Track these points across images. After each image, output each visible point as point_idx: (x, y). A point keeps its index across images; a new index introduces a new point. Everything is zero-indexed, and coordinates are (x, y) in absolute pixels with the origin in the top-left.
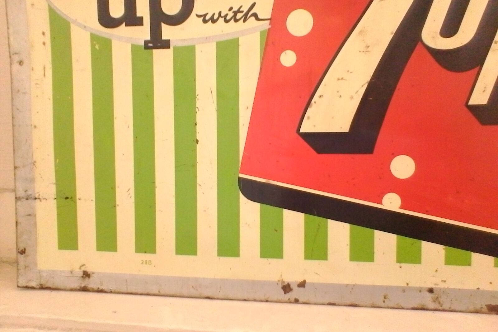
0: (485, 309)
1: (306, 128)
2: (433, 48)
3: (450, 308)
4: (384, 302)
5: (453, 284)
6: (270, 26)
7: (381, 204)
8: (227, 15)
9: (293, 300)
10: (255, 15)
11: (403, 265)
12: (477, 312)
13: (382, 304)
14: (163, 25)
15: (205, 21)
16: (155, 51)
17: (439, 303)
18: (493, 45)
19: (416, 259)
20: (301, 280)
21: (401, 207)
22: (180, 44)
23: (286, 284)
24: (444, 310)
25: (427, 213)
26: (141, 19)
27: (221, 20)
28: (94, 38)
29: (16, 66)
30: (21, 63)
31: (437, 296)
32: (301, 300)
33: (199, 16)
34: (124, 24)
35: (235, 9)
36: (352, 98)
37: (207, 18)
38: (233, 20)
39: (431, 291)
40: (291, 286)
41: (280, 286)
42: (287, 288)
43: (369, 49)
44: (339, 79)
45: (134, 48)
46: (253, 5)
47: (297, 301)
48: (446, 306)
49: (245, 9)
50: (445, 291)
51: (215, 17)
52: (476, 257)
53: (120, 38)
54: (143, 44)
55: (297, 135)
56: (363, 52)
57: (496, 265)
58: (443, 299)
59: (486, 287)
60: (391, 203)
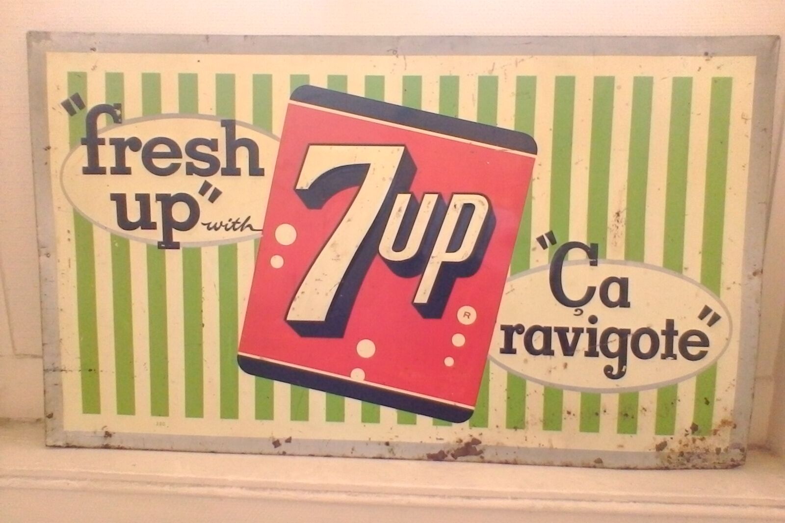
0: (426, 457)
1: (291, 317)
2: (387, 259)
3: (401, 457)
4: (352, 453)
5: (403, 438)
6: (262, 236)
7: (350, 376)
8: (227, 225)
9: (281, 452)
10: (250, 226)
11: (366, 424)
12: (420, 459)
13: (350, 455)
14: (174, 230)
15: (209, 229)
16: (167, 251)
17: (393, 453)
18: (431, 259)
19: (377, 420)
20: (288, 437)
21: (365, 380)
22: (188, 246)
23: (276, 440)
24: (396, 459)
25: (384, 384)
26: (155, 223)
27: (222, 228)
28: (114, 237)
29: (43, 258)
30: (48, 255)
31: (392, 447)
32: (288, 452)
33: (204, 224)
34: (140, 228)
35: (234, 220)
36: (327, 294)
37: (211, 226)
38: (232, 228)
39: (387, 444)
40: (280, 442)
41: (271, 442)
42: (276, 444)
43: (340, 257)
44: (316, 280)
45: (149, 247)
46: (249, 218)
47: (284, 454)
48: (398, 456)
49: (242, 221)
50: (398, 444)
51: (218, 226)
52: (420, 418)
53: (137, 239)
54: (156, 244)
55: (284, 322)
56: (335, 259)
57: (434, 424)
58: (395, 451)
59: (427, 441)
60: (358, 376)
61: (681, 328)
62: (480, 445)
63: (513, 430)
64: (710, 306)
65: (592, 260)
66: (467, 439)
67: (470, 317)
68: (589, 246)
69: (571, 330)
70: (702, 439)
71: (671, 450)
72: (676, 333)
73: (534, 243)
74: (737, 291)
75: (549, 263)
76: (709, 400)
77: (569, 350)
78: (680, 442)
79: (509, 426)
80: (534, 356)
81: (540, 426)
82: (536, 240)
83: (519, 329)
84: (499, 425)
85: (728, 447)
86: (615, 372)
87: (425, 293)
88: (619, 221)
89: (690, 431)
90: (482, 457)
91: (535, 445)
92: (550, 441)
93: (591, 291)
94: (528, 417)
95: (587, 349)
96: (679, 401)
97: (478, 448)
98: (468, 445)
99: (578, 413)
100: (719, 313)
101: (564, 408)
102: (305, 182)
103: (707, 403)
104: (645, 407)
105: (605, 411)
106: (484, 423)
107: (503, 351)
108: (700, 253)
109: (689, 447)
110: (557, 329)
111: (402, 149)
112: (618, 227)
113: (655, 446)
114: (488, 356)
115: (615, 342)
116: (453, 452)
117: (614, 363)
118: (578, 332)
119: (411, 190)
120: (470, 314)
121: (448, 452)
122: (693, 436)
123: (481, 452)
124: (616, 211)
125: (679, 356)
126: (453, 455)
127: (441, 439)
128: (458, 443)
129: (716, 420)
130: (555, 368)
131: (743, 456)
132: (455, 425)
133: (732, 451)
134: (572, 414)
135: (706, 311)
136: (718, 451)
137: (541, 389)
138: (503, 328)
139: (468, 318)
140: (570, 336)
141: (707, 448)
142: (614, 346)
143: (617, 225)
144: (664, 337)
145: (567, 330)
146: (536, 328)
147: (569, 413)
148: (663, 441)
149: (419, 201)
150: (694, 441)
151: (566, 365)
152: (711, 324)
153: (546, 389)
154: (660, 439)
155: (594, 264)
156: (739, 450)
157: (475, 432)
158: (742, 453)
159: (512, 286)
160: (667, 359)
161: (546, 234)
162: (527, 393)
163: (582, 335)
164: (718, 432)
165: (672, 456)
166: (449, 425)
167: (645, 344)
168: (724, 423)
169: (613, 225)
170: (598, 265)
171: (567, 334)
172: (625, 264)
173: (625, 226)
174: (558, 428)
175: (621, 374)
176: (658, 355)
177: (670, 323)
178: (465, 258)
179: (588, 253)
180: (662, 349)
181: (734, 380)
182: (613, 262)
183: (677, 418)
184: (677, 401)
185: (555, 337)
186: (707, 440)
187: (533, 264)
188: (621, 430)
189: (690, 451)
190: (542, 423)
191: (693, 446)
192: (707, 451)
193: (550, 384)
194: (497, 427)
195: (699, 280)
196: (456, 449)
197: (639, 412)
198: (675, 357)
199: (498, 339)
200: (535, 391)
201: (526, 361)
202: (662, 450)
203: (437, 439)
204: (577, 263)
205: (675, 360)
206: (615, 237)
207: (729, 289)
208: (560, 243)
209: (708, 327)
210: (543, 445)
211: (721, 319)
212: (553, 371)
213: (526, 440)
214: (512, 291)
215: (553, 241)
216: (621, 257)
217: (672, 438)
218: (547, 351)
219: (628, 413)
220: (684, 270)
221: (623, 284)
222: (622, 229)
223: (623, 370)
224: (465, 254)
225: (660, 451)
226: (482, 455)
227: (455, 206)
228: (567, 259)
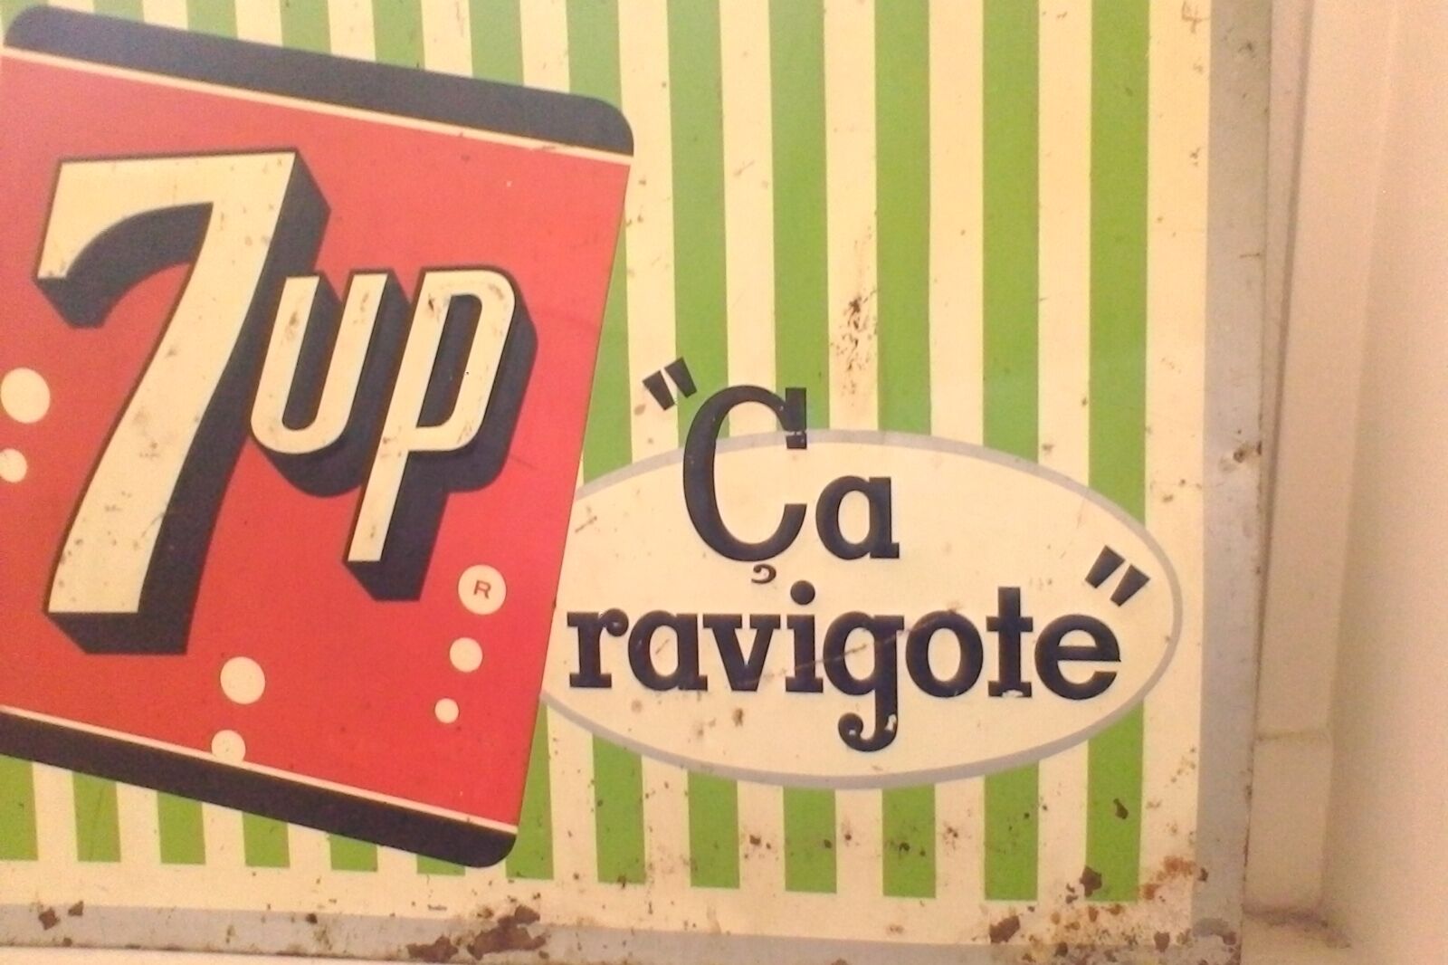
0: (405, 953)
1: (59, 604)
2: (273, 451)
3: (345, 952)
4: (228, 941)
5: (348, 907)
7: (209, 750)
9: (61, 940)
11: (258, 870)
12: (390, 959)
13: (223, 946)
17: (327, 942)
18: (381, 445)
19: (279, 858)
20: (73, 901)
21: (247, 758)
23: (45, 910)
24: (335, 957)
25: (291, 769)
31: (323, 928)
32: (77, 939)
36: (136, 545)
39: (312, 919)
40: (57, 914)
41: (35, 915)
42: (48, 919)
43: (158, 450)
44: (108, 509)
47: (68, 943)
48: (338, 948)
50: (337, 920)
52: (385, 854)
55: (43, 616)
56: (147, 455)
57: (420, 870)
58: (333, 936)
59: (404, 911)
60: (228, 750)
61: (1041, 611)
62: (536, 922)
63: (616, 887)
64: (1118, 549)
65: (792, 434)
66: (503, 910)
67: (490, 594)
68: (783, 396)
69: (746, 622)
70: (1116, 911)
71: (1032, 938)
72: (1028, 625)
73: (640, 394)
74: (1191, 504)
75: (680, 446)
76: (1127, 806)
77: (745, 676)
78: (1056, 919)
79: (603, 878)
80: (658, 692)
81: (684, 875)
82: (642, 385)
83: (615, 622)
84: (581, 875)
85: (1188, 931)
86: (868, 732)
87: (372, 535)
88: (860, 325)
89: (1081, 890)
90: (544, 955)
91: (676, 926)
92: (711, 914)
93: (794, 516)
94: (651, 853)
95: (791, 673)
96: (1045, 808)
97: (533, 931)
98: (506, 922)
99: (780, 841)
100: (1143, 568)
101: (741, 829)
102: (58, 259)
103: (1122, 813)
104: (954, 826)
105: (848, 837)
106: (542, 867)
107: (576, 682)
108: (1084, 403)
109: (1081, 932)
110: (710, 621)
111: (289, 159)
112: (857, 342)
113: (987, 928)
114: (542, 697)
115: (862, 653)
116: (471, 940)
117: (865, 707)
118: (766, 626)
119: (318, 268)
120: (489, 588)
121: (459, 941)
122: (1091, 903)
123: (541, 941)
124: (852, 300)
125: (1038, 686)
126: (471, 949)
127: (439, 908)
128: (481, 920)
129: (1151, 860)
130: (712, 724)
131: (1232, 954)
132: (470, 872)
133: (1201, 939)
134: (764, 843)
135: (1109, 562)
136: (1162, 941)
137: (680, 779)
138: (573, 620)
139: (487, 596)
140: (746, 639)
141: (1131, 934)
142: (861, 663)
143: (855, 334)
144: (995, 636)
145: (736, 622)
146: (655, 620)
147: (755, 841)
148: (1007, 916)
149: (340, 295)
150: (1093, 915)
151: (739, 716)
152: (1121, 598)
153: (692, 777)
154: (1000, 910)
155: (798, 443)
156: (1220, 939)
157: (523, 891)
158: (1228, 947)
159: (589, 510)
160: (1004, 694)
161: (669, 369)
162: (646, 789)
163: (776, 633)
164: (1158, 893)
165: (1034, 955)
166: (457, 873)
167: (945, 656)
168: (1173, 866)
169: (844, 338)
170: (809, 445)
171: (738, 632)
172: (882, 442)
173: (875, 338)
174: (731, 880)
175: (884, 739)
176: (981, 686)
177: (1010, 599)
178: (465, 440)
179: (779, 415)
180: (991, 669)
181: (1193, 750)
182: (847, 437)
183: (1043, 852)
184: (1040, 809)
185: (707, 642)
186: (1129, 911)
187: (639, 451)
188: (893, 887)
189: (1085, 941)
190: (688, 869)
191: (1092, 928)
192: (1132, 942)
193: (703, 766)
194: (576, 877)
195: (1084, 479)
196: (477, 933)
197: (938, 839)
198: (1027, 691)
199: (563, 649)
200: (667, 786)
201: (637, 706)
202: (1006, 939)
203: (430, 907)
204: (752, 441)
205: (1027, 700)
206: (850, 367)
207: (1168, 499)
208: (706, 390)
209: (1114, 606)
210: (694, 925)
211: (1149, 584)
212: (707, 729)
213: (651, 912)
214: (591, 522)
215: (687, 388)
216: (870, 421)
217: (1032, 909)
218: (689, 678)
219: (910, 842)
220: (1041, 454)
221: (879, 494)
222: (869, 346)
223: (890, 727)
224: (465, 429)
225: (1003, 943)
226: (544, 949)
227: (430, 303)
228: (727, 434)
